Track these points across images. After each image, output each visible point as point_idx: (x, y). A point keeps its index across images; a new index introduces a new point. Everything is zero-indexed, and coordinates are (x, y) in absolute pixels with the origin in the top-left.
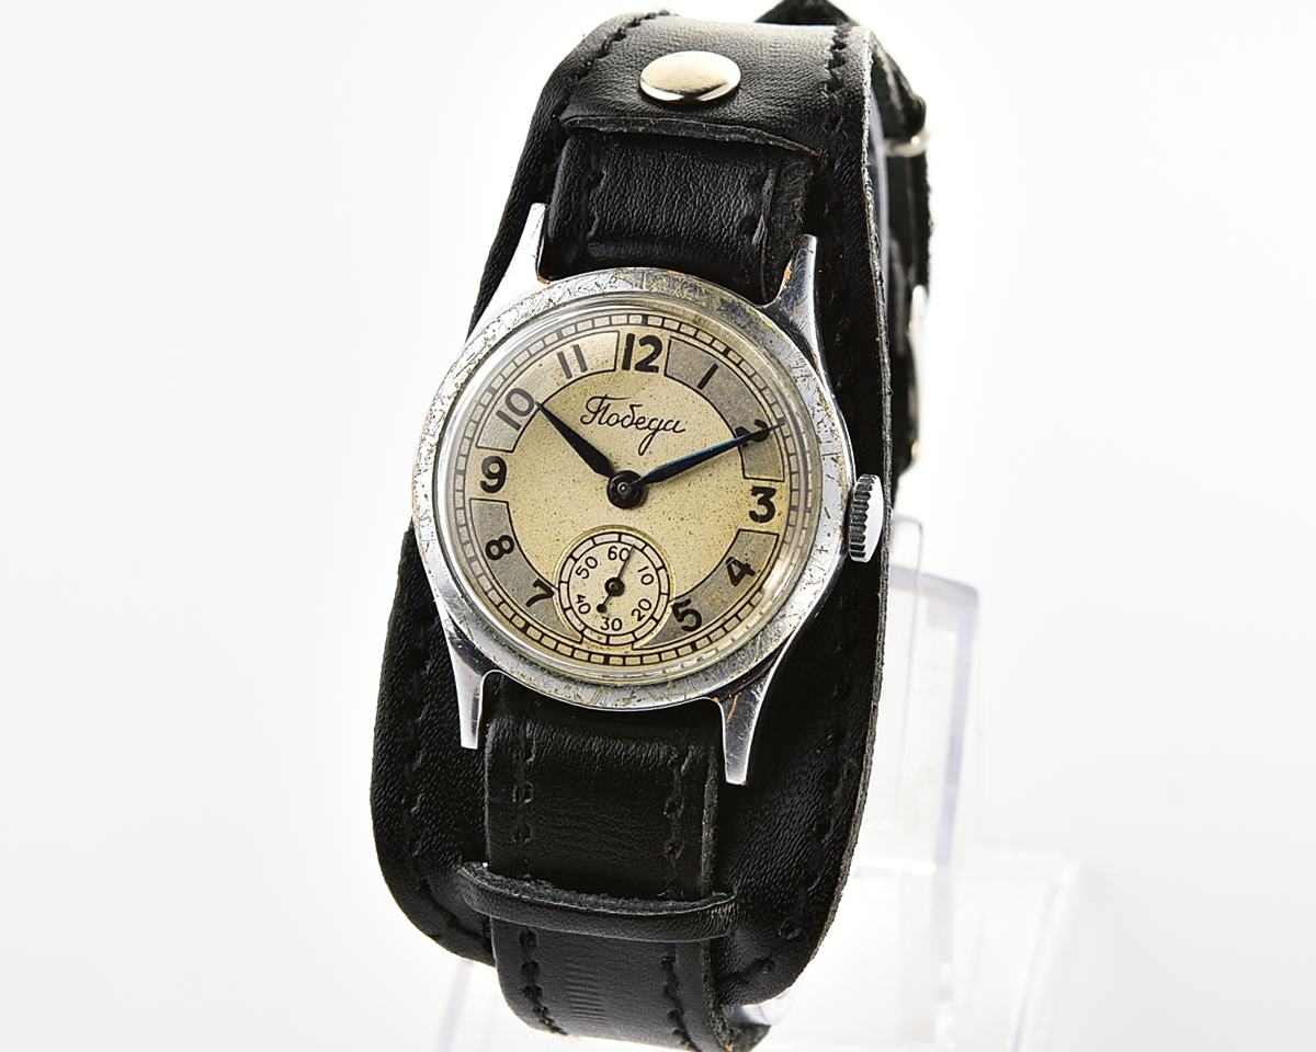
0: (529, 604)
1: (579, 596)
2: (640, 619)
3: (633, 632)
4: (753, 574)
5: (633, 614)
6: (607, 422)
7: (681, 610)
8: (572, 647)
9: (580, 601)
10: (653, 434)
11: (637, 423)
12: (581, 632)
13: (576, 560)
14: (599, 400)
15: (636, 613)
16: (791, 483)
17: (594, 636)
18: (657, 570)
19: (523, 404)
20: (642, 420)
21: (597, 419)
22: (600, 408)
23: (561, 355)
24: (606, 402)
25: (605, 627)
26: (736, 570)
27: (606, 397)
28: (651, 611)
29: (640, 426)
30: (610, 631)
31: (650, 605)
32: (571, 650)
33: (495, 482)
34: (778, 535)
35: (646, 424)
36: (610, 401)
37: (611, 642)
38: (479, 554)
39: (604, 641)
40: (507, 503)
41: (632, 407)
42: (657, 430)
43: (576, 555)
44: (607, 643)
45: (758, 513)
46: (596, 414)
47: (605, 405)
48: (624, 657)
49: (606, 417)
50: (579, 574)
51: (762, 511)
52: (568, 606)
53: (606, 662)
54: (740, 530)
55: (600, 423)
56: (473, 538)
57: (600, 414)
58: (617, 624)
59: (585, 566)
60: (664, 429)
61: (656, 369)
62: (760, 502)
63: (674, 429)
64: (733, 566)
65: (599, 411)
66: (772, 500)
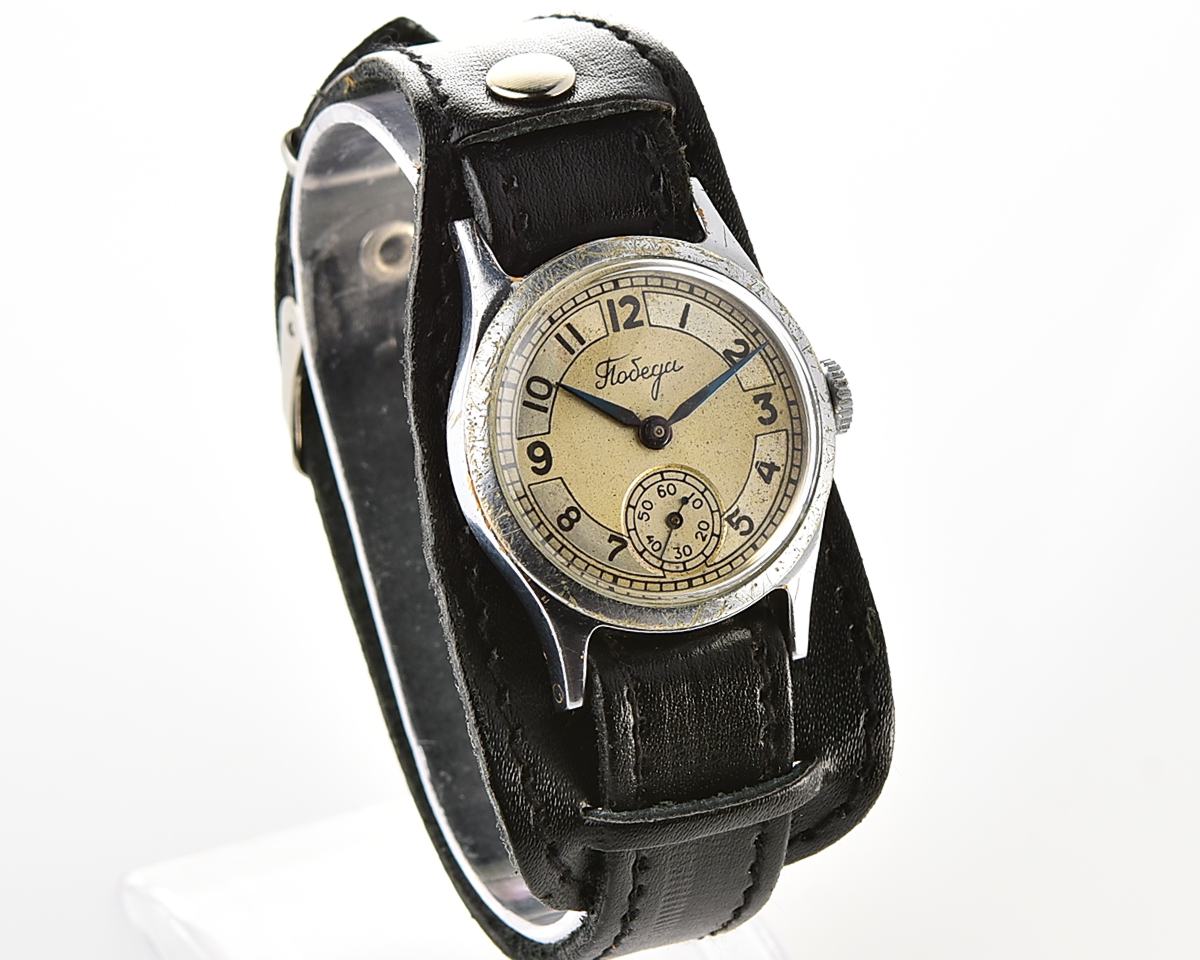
0: (611, 559)
1: (649, 537)
2: (704, 539)
3: (702, 553)
4: (778, 469)
5: (697, 537)
6: (618, 381)
7: (734, 520)
8: (658, 583)
9: (651, 542)
10: (659, 378)
11: (643, 374)
12: (661, 568)
13: (634, 508)
14: (605, 364)
15: (699, 535)
16: (782, 383)
17: (673, 567)
18: (702, 493)
19: (541, 389)
20: (645, 371)
21: (609, 382)
22: (608, 371)
23: (558, 337)
24: (611, 365)
25: (679, 556)
26: (765, 471)
27: (610, 361)
28: (710, 529)
29: (646, 376)
30: (684, 558)
31: (708, 524)
32: (659, 585)
33: (543, 464)
34: (786, 430)
35: (650, 372)
36: (614, 363)
37: (688, 568)
38: (553, 531)
39: (682, 568)
40: (561, 478)
41: (633, 361)
42: (661, 374)
43: (633, 503)
44: (685, 570)
45: (765, 417)
46: (606, 377)
47: (611, 367)
48: (703, 576)
49: (616, 377)
50: (641, 519)
51: (767, 414)
52: (642, 549)
53: (691, 586)
54: (756, 436)
55: (612, 384)
56: (543, 518)
57: (609, 377)
58: (687, 551)
59: (643, 510)
60: (666, 371)
61: (641, 323)
62: (763, 408)
63: (673, 369)
64: (762, 468)
65: (608, 374)
66: (771, 403)
